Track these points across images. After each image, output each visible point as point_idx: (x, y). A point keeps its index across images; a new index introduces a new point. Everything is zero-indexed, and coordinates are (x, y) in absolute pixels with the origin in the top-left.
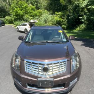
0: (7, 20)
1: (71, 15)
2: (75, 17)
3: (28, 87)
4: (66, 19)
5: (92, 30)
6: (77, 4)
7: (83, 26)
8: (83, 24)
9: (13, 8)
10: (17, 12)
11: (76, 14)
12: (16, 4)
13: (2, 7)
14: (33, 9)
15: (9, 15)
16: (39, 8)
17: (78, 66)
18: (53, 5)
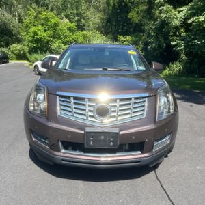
0: (12, 52)
1: (152, 43)
2: (160, 46)
3: (63, 150)
4: (142, 49)
5: (196, 74)
6: (165, 18)
7: (176, 67)
8: (177, 63)
9: (27, 26)
10: (35, 33)
11: (162, 40)
12: (36, 17)
13: (5, 24)
14: (70, 30)
15: (19, 41)
16: (84, 29)
17: (171, 111)
18: (114, 23)
